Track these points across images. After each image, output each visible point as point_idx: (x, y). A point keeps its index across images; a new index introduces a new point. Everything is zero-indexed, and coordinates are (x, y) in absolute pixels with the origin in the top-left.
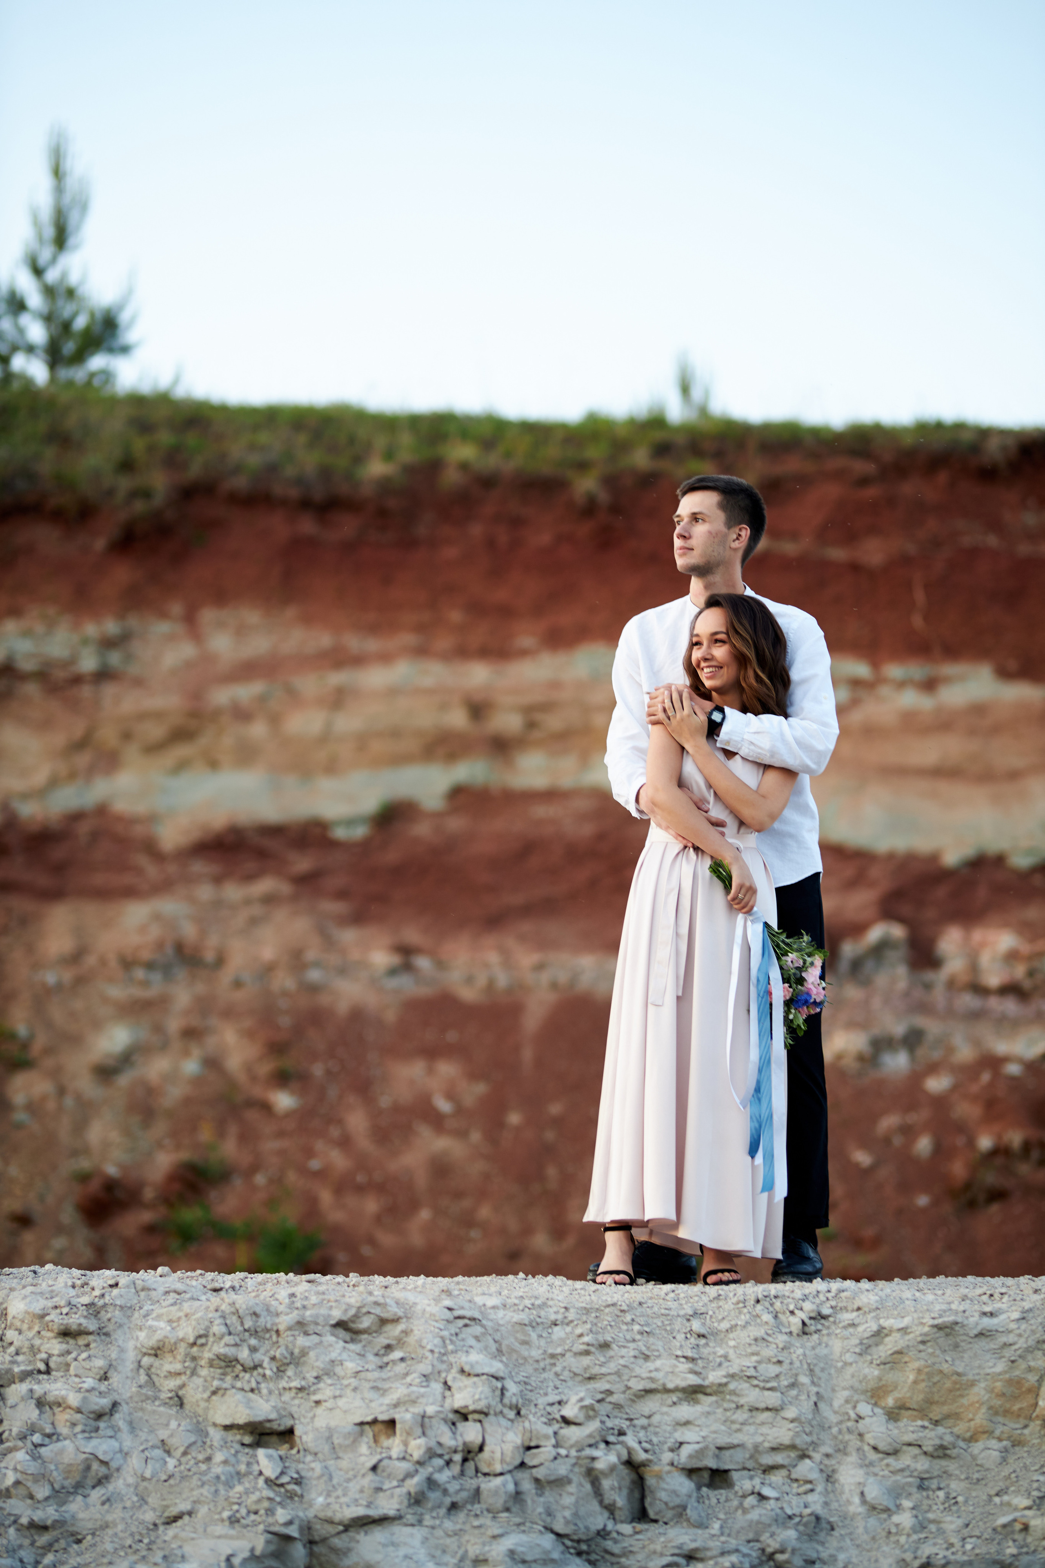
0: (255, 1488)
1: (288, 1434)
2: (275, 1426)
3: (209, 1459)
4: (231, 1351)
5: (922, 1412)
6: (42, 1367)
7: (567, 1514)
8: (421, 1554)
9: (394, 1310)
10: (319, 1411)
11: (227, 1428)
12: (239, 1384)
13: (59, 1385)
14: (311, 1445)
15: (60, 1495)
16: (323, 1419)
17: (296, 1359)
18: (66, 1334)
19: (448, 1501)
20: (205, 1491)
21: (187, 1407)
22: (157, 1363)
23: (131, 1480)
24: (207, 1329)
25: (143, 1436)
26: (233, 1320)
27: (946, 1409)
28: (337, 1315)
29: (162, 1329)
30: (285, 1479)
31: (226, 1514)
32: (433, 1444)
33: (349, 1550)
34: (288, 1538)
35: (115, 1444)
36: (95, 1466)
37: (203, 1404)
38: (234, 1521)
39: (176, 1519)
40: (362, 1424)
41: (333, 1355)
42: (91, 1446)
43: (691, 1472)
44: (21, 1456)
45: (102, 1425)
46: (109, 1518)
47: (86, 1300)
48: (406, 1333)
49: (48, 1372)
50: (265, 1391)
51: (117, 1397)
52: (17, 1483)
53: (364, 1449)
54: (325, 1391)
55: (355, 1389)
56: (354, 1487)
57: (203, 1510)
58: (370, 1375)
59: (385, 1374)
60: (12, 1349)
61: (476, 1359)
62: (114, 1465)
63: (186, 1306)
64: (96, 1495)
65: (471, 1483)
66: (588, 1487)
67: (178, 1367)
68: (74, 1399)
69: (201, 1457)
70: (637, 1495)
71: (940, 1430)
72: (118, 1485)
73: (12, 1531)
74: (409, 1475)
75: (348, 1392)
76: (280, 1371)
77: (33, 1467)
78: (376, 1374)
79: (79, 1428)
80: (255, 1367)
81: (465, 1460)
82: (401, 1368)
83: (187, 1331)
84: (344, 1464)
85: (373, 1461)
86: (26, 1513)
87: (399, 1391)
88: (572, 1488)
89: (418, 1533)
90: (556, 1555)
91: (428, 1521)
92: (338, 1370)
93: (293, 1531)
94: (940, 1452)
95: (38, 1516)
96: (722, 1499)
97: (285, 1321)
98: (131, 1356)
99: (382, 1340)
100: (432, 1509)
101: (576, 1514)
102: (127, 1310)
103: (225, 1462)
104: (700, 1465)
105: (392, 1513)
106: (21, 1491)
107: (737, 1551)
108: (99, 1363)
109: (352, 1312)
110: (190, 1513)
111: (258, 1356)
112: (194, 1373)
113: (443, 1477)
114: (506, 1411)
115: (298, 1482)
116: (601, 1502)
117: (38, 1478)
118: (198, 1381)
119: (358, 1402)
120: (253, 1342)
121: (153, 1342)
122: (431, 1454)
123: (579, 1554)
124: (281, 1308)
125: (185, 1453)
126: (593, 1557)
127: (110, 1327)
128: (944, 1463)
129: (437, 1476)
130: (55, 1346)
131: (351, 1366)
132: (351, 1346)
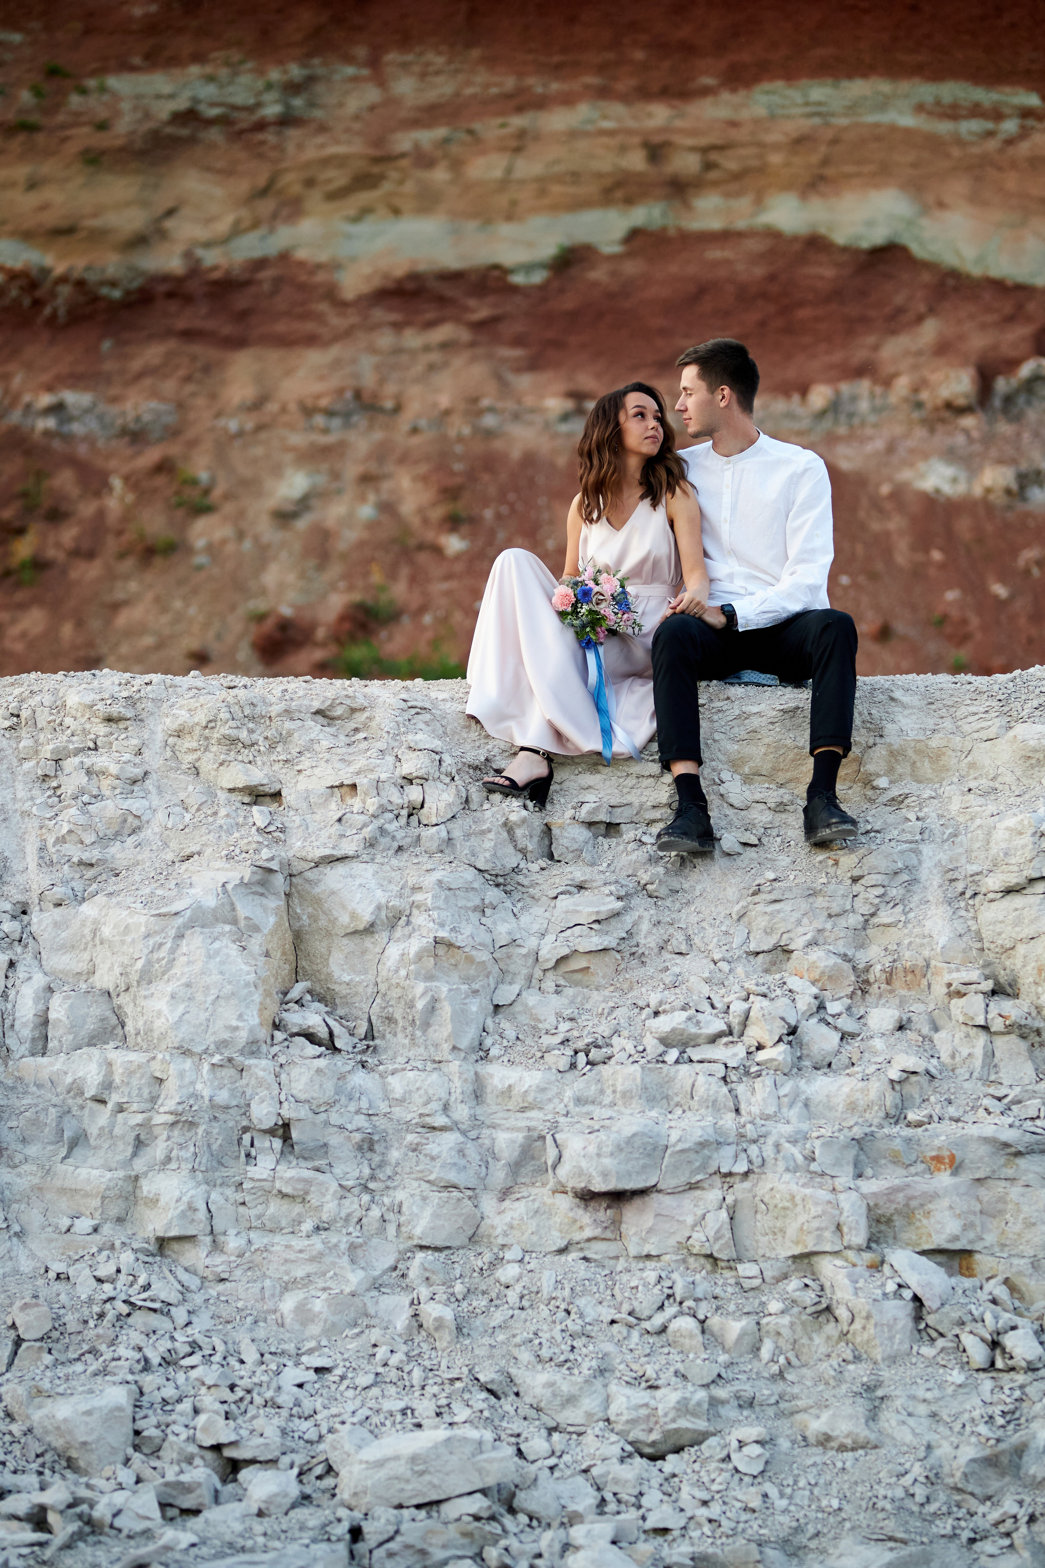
0: (249, 835)
1: (277, 796)
2: (267, 789)
3: (215, 813)
4: (234, 733)
5: (769, 777)
6: (92, 745)
7: (487, 855)
8: (373, 884)
9: (361, 701)
10: (301, 777)
11: (231, 790)
12: (240, 758)
13: (104, 758)
14: (293, 803)
15: (103, 840)
16: (303, 783)
17: (284, 739)
18: (109, 720)
19: (395, 845)
20: (211, 837)
21: (202, 775)
22: (179, 742)
23: (157, 830)
24: (216, 716)
25: (168, 797)
26: (236, 709)
27: (789, 775)
28: (316, 705)
29: (183, 716)
30: (272, 828)
31: (224, 852)
32: (384, 801)
33: (319, 881)
34: (270, 871)
35: (145, 803)
36: (130, 819)
37: (213, 773)
38: (229, 857)
39: (189, 857)
40: (332, 787)
41: (312, 736)
42: (126, 805)
43: (590, 824)
44: (73, 811)
45: (136, 788)
46: (140, 857)
47: (125, 694)
48: (370, 719)
49: (96, 749)
50: (259, 763)
51: (148, 768)
52: (70, 831)
53: (333, 806)
54: (305, 763)
55: (327, 761)
56: (324, 834)
57: (208, 851)
58: (339, 751)
59: (351, 750)
60: (69, 732)
61: (423, 739)
62: (144, 818)
63: (202, 699)
64: (131, 841)
65: (414, 831)
66: (505, 834)
67: (194, 745)
68: (114, 769)
69: (209, 812)
70: (547, 842)
71: (782, 791)
72: (147, 833)
73: (66, 867)
74: (365, 825)
75: (322, 762)
76: (272, 747)
77: (82, 820)
78: (344, 750)
79: (118, 791)
80: (253, 745)
81: (410, 815)
82: (364, 745)
83: (201, 718)
84: (317, 817)
85: (339, 815)
86: (77, 853)
87: (361, 762)
88: (491, 836)
89: (371, 868)
90: (476, 885)
91: (379, 859)
92: (316, 747)
93: (274, 865)
94: (781, 808)
95: (86, 856)
96: (613, 845)
97: (275, 710)
98: (160, 737)
99: (352, 725)
100: (383, 851)
101: (495, 855)
102: (157, 701)
103: (228, 816)
104: (596, 819)
105: (351, 853)
106: (73, 837)
107: (617, 882)
108: (135, 742)
109: (328, 703)
110: (199, 854)
111: (254, 737)
112: (206, 749)
113: (392, 827)
114: (443, 777)
115: (282, 830)
116: (515, 847)
117: (88, 827)
118: (209, 755)
119: (330, 771)
120: (251, 725)
121: (175, 726)
122: (383, 809)
123: (497, 885)
124: (273, 700)
125: (198, 810)
126: (509, 888)
127: (144, 715)
128: (784, 816)
129: (387, 826)
130: (101, 729)
131: (325, 744)
132: (327, 729)
